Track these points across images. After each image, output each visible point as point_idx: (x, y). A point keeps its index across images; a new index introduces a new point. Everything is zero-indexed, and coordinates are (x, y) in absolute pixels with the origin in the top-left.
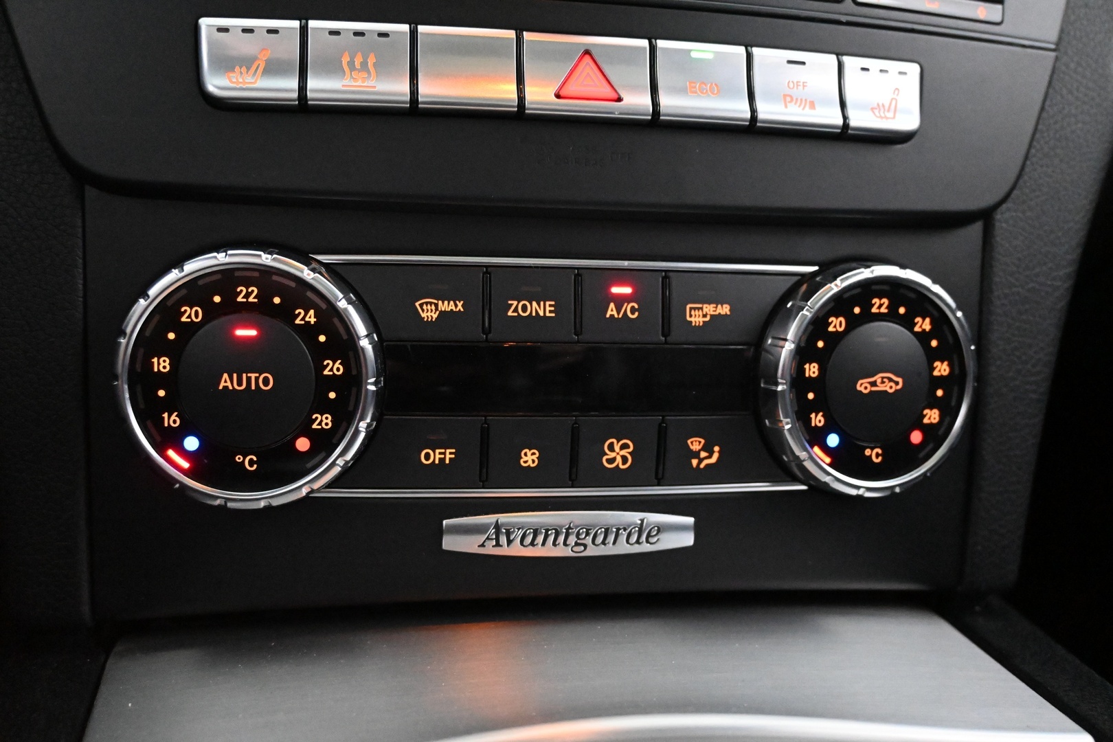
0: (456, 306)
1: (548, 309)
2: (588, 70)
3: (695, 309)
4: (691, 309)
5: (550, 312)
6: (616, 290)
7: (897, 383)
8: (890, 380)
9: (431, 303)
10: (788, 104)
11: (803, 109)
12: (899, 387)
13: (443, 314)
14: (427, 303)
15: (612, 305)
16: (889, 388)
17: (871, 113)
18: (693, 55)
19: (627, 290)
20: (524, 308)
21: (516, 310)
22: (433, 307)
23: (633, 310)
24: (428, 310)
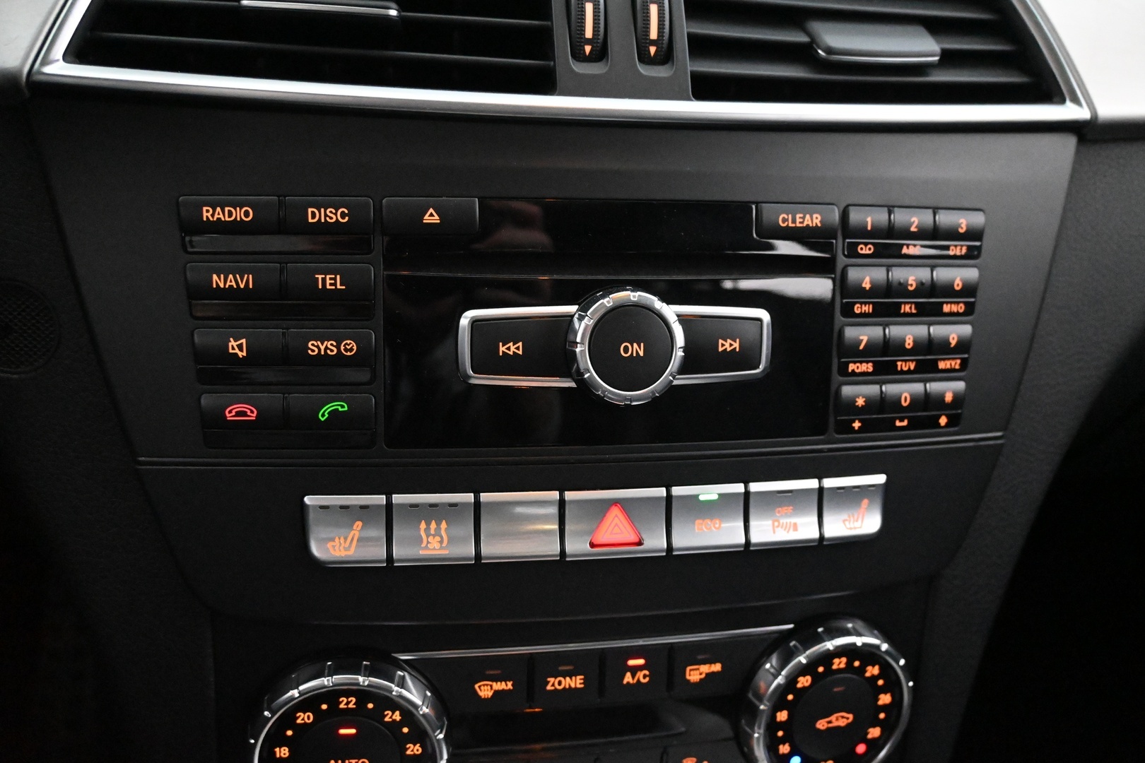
0: (507, 685)
1: (578, 681)
2: (616, 520)
3: (693, 670)
4: (691, 670)
5: (580, 684)
6: (632, 662)
7: (848, 718)
8: (843, 717)
9: (487, 685)
10: (776, 529)
11: (788, 532)
12: (850, 720)
13: (496, 693)
14: (484, 685)
15: (628, 674)
16: (842, 723)
17: (842, 524)
18: (702, 498)
19: (641, 662)
20: (560, 683)
21: (553, 685)
22: (489, 687)
23: (645, 676)
24: (485, 690)
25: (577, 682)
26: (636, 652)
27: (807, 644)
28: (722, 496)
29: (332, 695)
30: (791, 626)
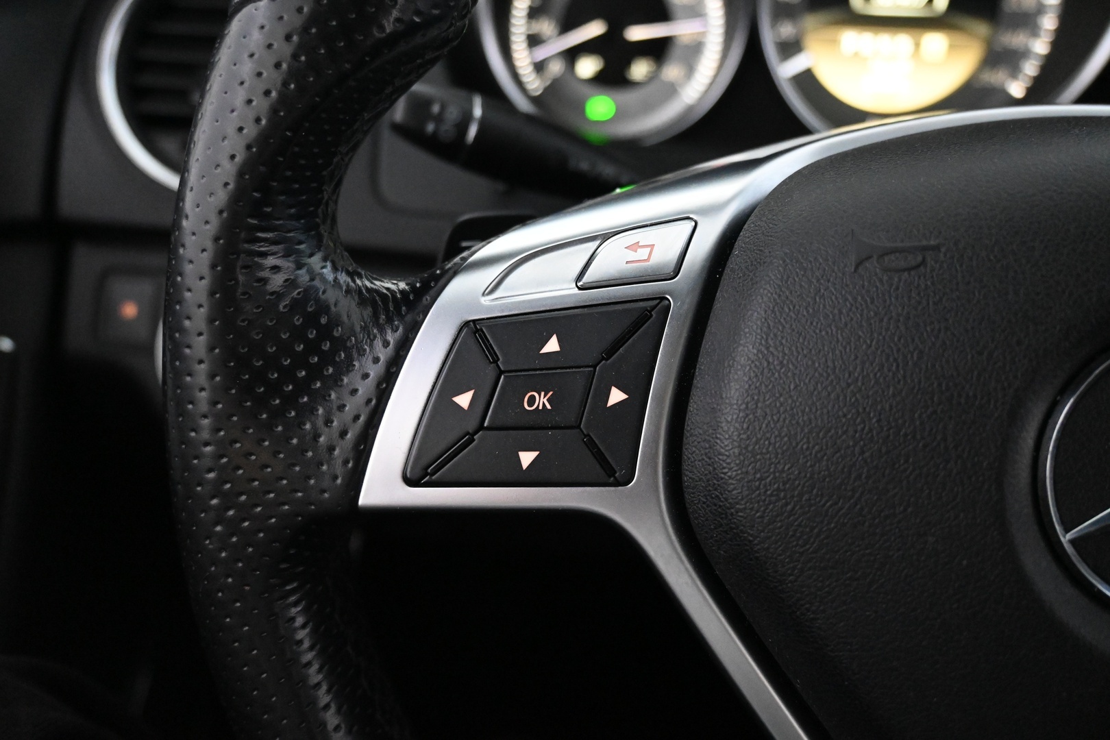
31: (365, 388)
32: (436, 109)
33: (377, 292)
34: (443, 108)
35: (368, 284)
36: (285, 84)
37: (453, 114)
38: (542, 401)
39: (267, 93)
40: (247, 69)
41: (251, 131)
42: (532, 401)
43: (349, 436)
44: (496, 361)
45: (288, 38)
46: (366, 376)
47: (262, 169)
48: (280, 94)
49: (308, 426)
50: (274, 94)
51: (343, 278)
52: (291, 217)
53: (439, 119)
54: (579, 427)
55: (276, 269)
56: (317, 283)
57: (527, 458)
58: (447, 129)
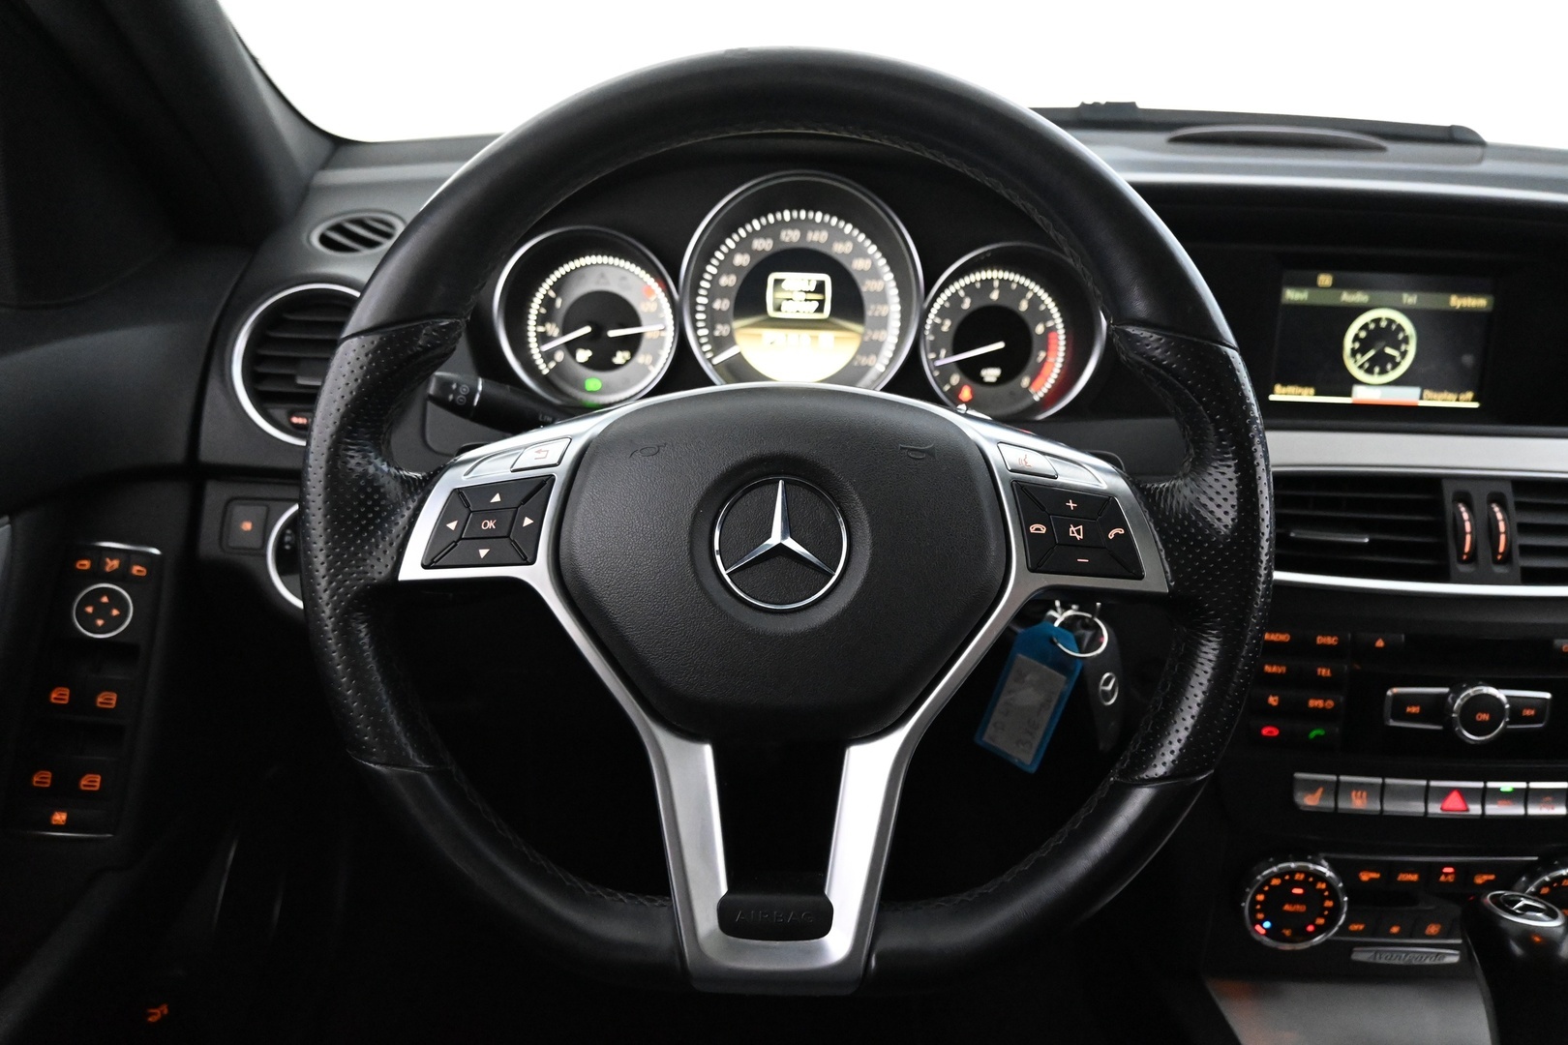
0: (1377, 875)
2: (1455, 798)
3: (1479, 877)
4: (1477, 877)
5: (1416, 879)
6: (1446, 870)
9: (1366, 874)
10: (1543, 809)
11: (1548, 812)
13: (1371, 879)
14: (1364, 874)
15: (1443, 876)
18: (1504, 789)
19: (1451, 870)
20: (1405, 877)
21: (1401, 878)
22: (1367, 876)
23: (1452, 878)
24: (1365, 877)
25: (1414, 877)
26: (1448, 865)
27: (1548, 871)
28: (1516, 790)
29: (1292, 872)
30: (1536, 858)
31: (402, 522)
32: (454, 386)
33: (411, 477)
34: (458, 385)
35: (406, 473)
36: (365, 376)
37: (464, 390)
38: (491, 524)
39: (356, 380)
40: (346, 369)
41: (348, 397)
42: (486, 525)
43: (394, 545)
44: (468, 506)
45: (367, 355)
46: (403, 516)
47: (353, 415)
48: (362, 380)
49: (373, 540)
50: (359, 381)
51: (393, 470)
52: (366, 439)
53: (456, 392)
54: (508, 536)
55: (352, 457)
56: (378, 472)
57: (483, 553)
58: (461, 398)
